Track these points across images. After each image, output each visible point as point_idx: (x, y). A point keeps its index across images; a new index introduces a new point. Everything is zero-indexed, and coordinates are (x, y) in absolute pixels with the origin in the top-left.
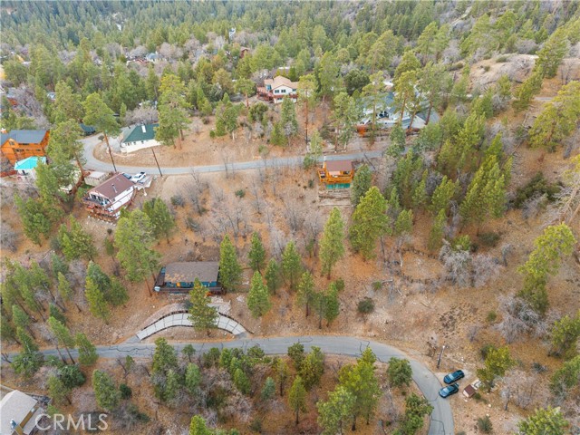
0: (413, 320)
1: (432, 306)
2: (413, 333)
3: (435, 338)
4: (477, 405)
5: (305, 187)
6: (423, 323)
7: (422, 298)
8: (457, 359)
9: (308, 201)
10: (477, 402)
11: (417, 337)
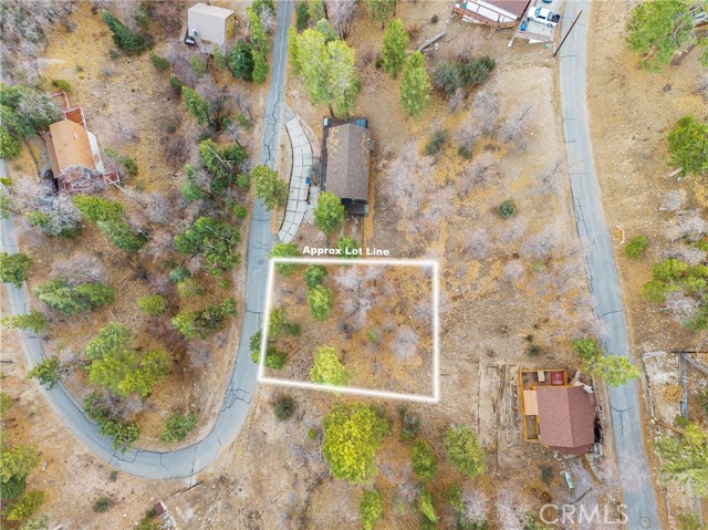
0: (264, 471)
1: (274, 507)
2: (252, 465)
3: (240, 494)
4: (143, 510)
5: (529, 338)
6: (259, 485)
7: (285, 498)
8: (213, 512)
9: (493, 342)
10: (147, 512)
11: (246, 470)
